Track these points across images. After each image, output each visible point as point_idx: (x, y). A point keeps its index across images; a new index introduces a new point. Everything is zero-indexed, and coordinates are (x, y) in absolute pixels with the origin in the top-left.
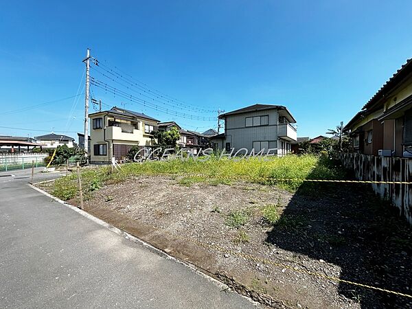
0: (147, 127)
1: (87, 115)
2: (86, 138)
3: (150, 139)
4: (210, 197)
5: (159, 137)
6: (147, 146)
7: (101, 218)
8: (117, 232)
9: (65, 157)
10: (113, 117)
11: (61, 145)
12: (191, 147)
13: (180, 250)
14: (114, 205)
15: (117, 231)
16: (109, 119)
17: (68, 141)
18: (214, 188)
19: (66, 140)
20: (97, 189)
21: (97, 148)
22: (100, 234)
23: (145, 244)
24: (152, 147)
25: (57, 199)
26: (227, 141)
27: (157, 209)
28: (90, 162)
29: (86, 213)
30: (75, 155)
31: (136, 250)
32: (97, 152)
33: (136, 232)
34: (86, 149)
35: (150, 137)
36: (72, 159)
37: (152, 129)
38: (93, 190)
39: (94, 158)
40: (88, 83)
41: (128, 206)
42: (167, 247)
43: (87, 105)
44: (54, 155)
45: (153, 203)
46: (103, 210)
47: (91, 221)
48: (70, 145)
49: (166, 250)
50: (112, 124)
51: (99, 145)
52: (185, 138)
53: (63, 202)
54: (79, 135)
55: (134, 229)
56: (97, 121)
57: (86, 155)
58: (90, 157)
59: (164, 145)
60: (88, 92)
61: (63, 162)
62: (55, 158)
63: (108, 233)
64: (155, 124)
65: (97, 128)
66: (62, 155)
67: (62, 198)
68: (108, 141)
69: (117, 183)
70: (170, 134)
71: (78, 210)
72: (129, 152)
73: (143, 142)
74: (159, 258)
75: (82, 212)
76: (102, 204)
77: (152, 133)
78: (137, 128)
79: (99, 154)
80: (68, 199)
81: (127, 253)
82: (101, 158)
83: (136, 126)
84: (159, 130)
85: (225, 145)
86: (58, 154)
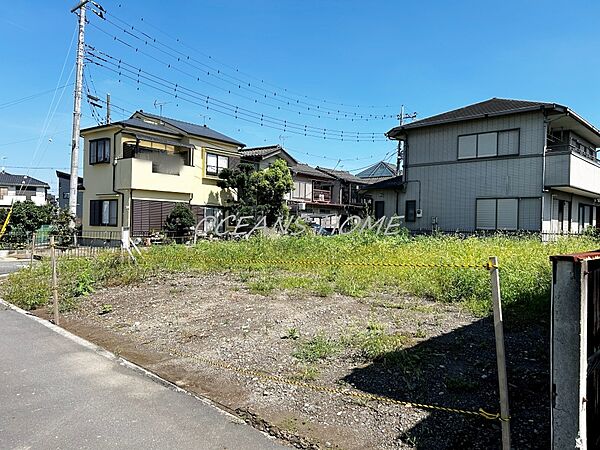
0: (212, 160)
1: (78, 132)
2: (74, 183)
3: (219, 189)
4: (297, 316)
5: (240, 184)
6: (212, 207)
7: (88, 338)
8: (108, 357)
9: (28, 227)
10: (133, 135)
11: (22, 199)
12: (325, 209)
13: (200, 384)
14: (111, 321)
15: (109, 355)
16: (124, 140)
17: (34, 189)
18: (318, 300)
19: (32, 187)
20: (86, 293)
21: (96, 207)
22: (82, 357)
23: (147, 373)
24: (224, 209)
25: (14, 307)
26: (410, 196)
27: (187, 329)
28: (80, 240)
29: (63, 330)
30: (49, 223)
31: (131, 378)
32: (96, 219)
33: (139, 359)
34: (73, 210)
35: (220, 184)
36: (42, 232)
37: (223, 163)
38: (77, 295)
39: (89, 231)
40: (81, 61)
41: (137, 323)
42: (180, 379)
43: (78, 110)
44: (7, 222)
45: (182, 320)
46: (93, 328)
47: (70, 341)
48: (39, 199)
49: (177, 382)
50: (131, 152)
51: (101, 203)
52: (309, 186)
53: (24, 312)
54: (60, 175)
55: (138, 356)
56: (99, 145)
57: (72, 225)
58: (80, 228)
59: (251, 204)
60: (80, 81)
61: (24, 239)
62: (8, 229)
63: (94, 356)
64: (233, 151)
65: (97, 163)
66: (23, 222)
67: (22, 305)
68: (121, 192)
69: (128, 283)
70: (267, 178)
71: (50, 325)
72: (169, 220)
73: (201, 195)
74: (163, 388)
75: (56, 329)
76: (92, 319)
77: (225, 174)
78: (188, 162)
79: (100, 223)
80: (33, 308)
81: (118, 380)
82: (103, 233)
83: (186, 157)
84: (242, 169)
85: (403, 207)
86: (15, 220)
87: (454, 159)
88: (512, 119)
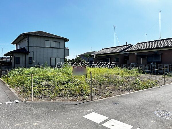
85: (28, 59)
87: (44, 46)
88: (58, 39)
